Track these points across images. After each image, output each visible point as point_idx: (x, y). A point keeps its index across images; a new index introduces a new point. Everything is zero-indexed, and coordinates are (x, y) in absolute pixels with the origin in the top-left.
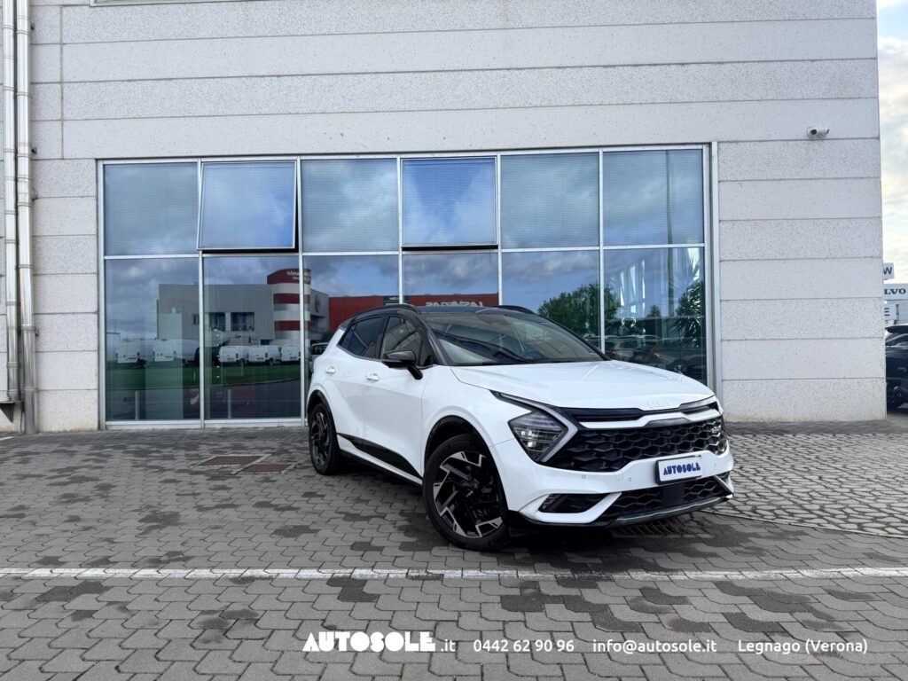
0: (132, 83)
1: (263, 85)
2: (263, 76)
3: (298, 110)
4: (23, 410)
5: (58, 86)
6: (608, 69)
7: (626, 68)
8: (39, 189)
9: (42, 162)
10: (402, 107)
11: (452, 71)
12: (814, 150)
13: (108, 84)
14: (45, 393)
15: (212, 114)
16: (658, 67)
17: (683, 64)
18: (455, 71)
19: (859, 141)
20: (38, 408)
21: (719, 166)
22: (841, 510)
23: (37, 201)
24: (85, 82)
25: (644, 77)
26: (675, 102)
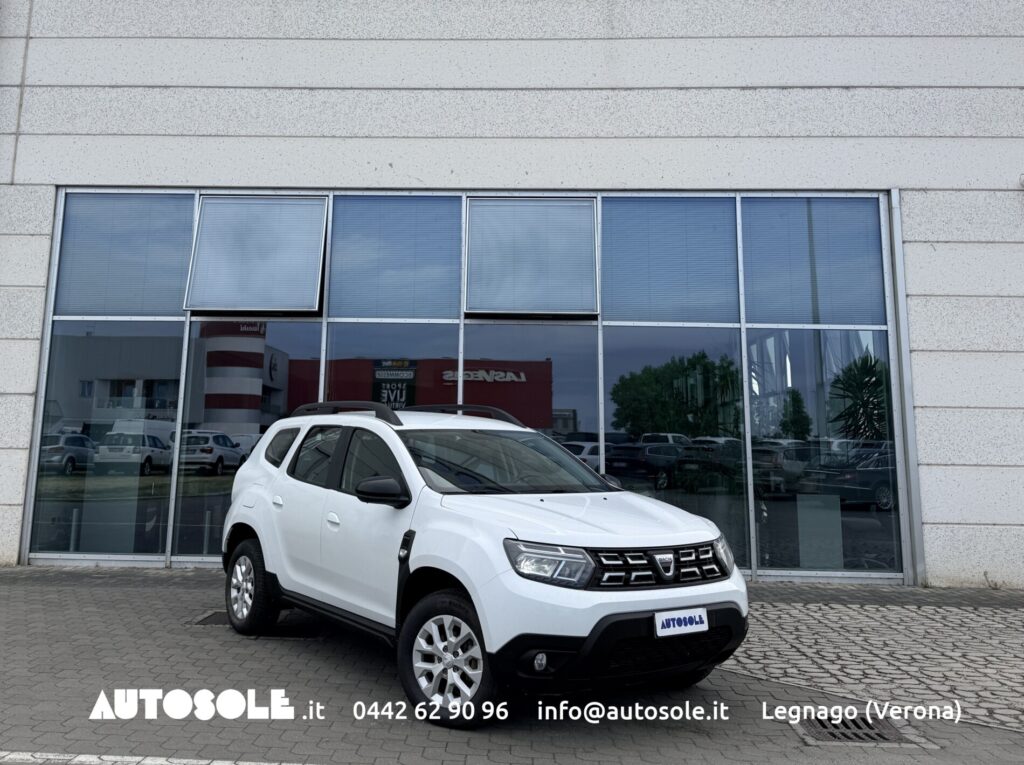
0: (115, 90)
3: (334, 133)
5: (17, 90)
6: (747, 92)
10: (472, 133)
11: (539, 89)
13: (83, 89)
15: (219, 133)
16: (813, 90)
17: (847, 88)
18: (543, 89)
21: (902, 222)
24: (54, 86)
25: (796, 103)
26: (838, 136)
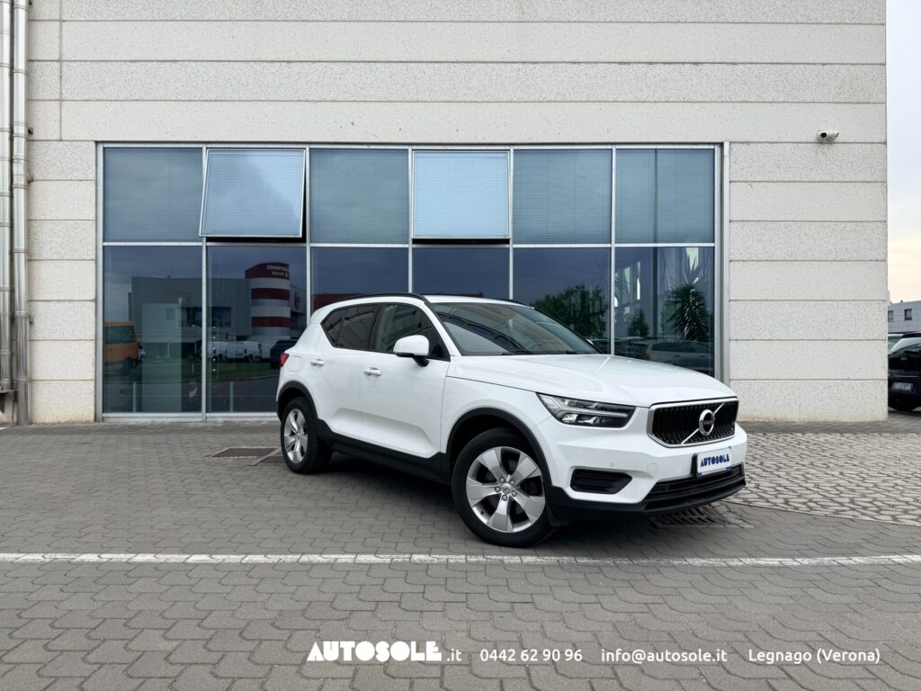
0: (135, 64)
1: (272, 70)
2: (272, 62)
3: (307, 98)
4: (16, 400)
5: (57, 64)
6: (623, 66)
7: (640, 65)
8: (34, 172)
9: (38, 143)
10: (415, 98)
11: (466, 62)
12: (823, 153)
13: (109, 64)
14: (39, 382)
15: (218, 98)
16: (672, 65)
17: (696, 64)
18: (469, 62)
19: (867, 145)
20: (31, 398)
21: (730, 167)
22: (871, 502)
23: (33, 184)
24: (86, 61)
25: (659, 75)
26: (688, 102)
